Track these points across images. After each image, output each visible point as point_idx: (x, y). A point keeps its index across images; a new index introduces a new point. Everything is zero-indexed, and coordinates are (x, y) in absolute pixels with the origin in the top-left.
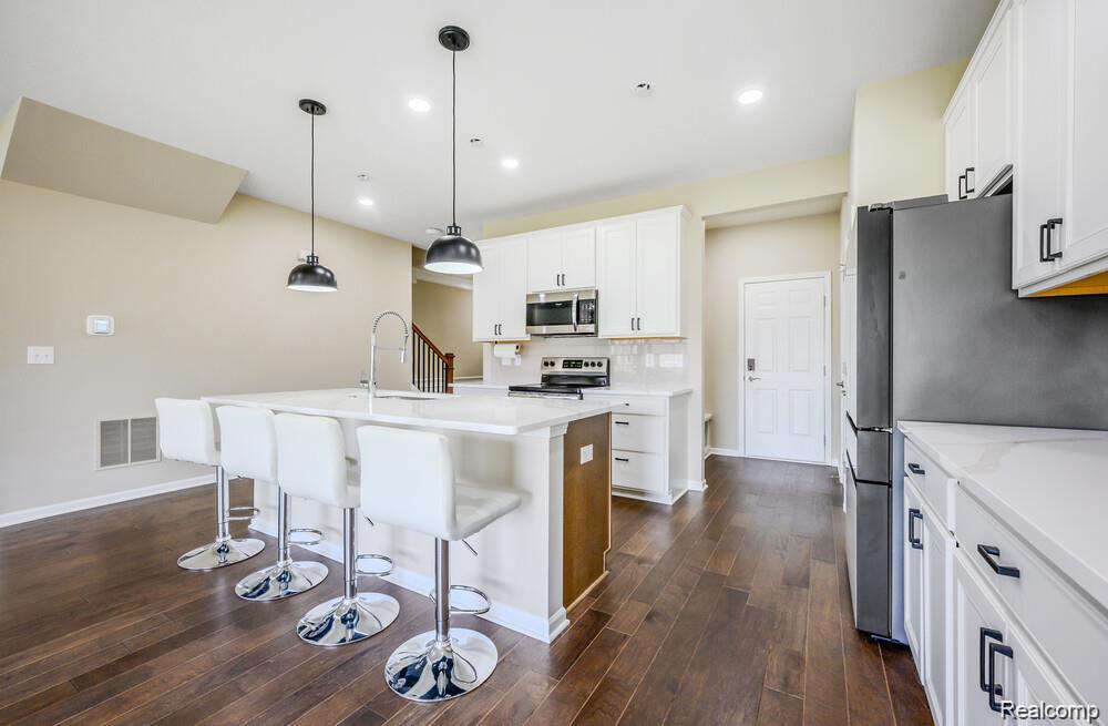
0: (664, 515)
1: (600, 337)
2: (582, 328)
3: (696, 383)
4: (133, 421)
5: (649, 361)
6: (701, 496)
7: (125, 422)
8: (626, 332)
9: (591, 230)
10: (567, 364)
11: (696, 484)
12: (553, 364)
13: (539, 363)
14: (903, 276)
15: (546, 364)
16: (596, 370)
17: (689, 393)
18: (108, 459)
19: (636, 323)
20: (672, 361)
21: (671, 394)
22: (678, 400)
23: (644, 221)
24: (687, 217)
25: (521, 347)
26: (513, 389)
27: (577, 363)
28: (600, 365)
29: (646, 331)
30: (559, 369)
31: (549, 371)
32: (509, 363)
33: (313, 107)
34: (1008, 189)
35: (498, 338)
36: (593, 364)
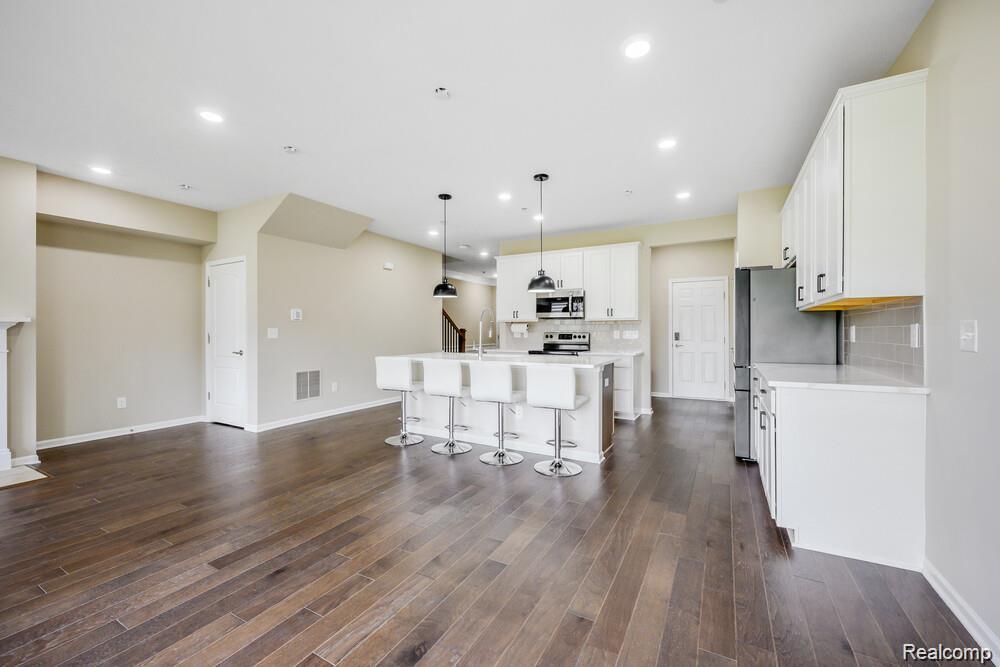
0: (631, 425)
1: (586, 319)
2: (574, 315)
3: (646, 349)
4: (310, 373)
5: (616, 334)
6: (649, 418)
7: (306, 373)
8: (603, 316)
9: (580, 254)
10: (562, 336)
11: (647, 411)
12: (551, 337)
13: (542, 336)
14: (754, 300)
15: (547, 337)
16: (582, 340)
17: (642, 355)
18: (301, 395)
19: (610, 312)
20: (631, 335)
21: (634, 354)
22: (638, 358)
23: (615, 249)
24: (640, 248)
25: (530, 325)
26: (531, 353)
27: (569, 337)
28: (584, 337)
29: (617, 316)
30: (556, 340)
31: (549, 341)
32: (519, 336)
33: (446, 197)
34: (794, 266)
35: (515, 320)
36: (579, 337)
